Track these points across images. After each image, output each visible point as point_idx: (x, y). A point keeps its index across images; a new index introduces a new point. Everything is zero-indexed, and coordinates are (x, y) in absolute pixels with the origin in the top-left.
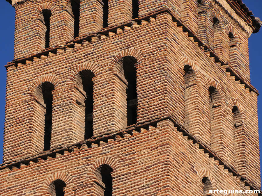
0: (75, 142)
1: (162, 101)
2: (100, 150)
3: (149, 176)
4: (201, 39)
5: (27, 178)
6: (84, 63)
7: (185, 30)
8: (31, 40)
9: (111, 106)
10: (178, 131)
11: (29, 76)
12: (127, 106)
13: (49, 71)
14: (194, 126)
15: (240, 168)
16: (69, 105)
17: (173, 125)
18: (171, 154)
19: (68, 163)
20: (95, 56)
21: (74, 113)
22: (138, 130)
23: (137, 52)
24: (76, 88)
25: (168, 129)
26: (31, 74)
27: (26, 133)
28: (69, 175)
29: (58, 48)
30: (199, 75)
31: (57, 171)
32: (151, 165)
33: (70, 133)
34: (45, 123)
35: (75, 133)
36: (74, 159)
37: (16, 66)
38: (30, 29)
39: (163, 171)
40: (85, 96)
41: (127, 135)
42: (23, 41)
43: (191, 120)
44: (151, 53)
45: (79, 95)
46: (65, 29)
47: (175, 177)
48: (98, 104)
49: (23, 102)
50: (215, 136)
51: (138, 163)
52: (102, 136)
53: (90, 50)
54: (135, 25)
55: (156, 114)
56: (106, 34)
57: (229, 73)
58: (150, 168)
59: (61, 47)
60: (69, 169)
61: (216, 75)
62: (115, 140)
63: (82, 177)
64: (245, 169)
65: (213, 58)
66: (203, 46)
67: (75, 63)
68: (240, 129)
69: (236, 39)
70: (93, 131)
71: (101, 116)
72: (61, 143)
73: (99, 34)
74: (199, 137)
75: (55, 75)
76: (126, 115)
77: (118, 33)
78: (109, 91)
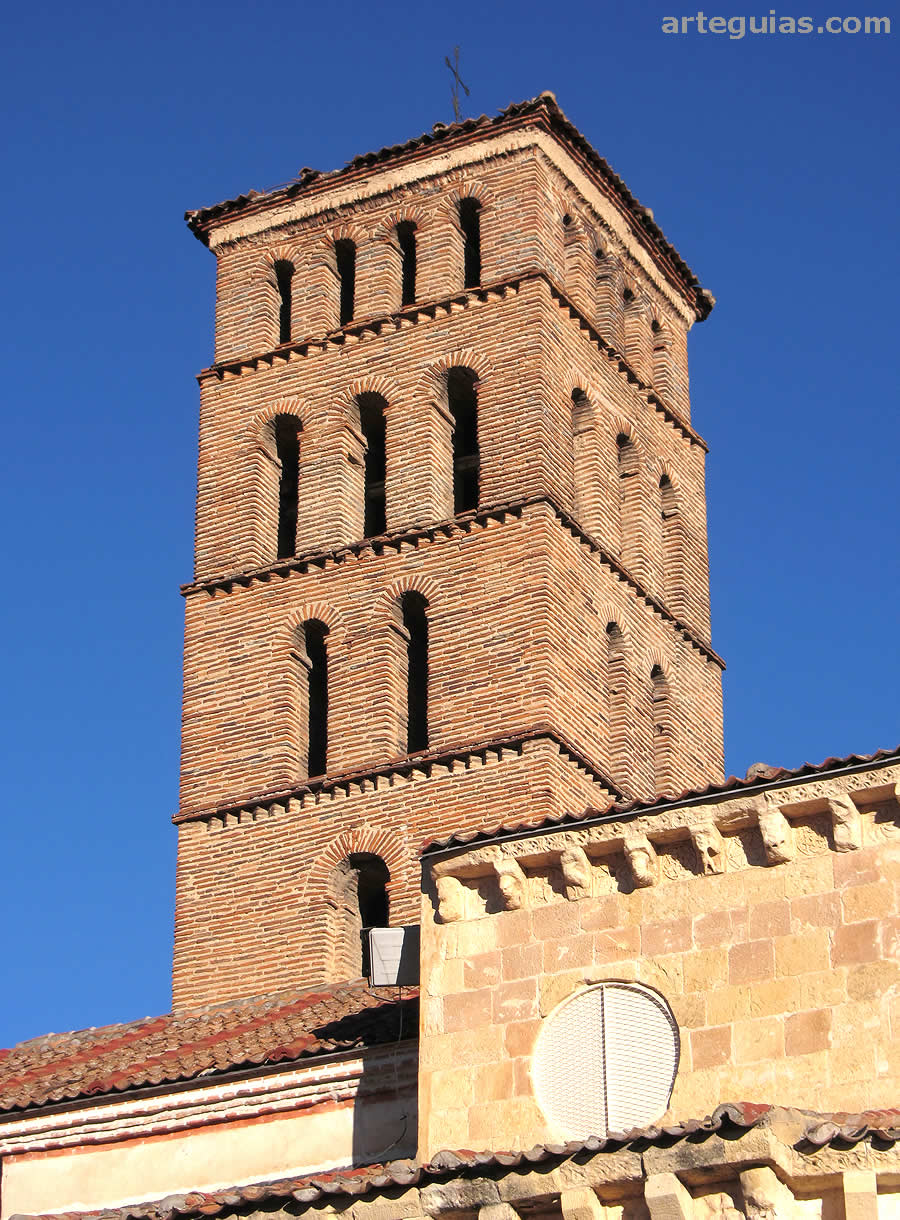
0: (347, 542)
1: (532, 463)
2: (402, 560)
3: (506, 619)
4: (603, 333)
5: (248, 614)
6: (366, 378)
7: (574, 314)
8: (250, 324)
9: (424, 470)
10: (562, 525)
11: (248, 400)
12: (454, 470)
13: (291, 391)
14: (589, 515)
15: (673, 603)
16: (334, 464)
17: (554, 513)
18: (550, 574)
19: (333, 586)
20: (390, 363)
21: (344, 482)
22: (482, 521)
23: (478, 360)
24: (348, 428)
25: (545, 523)
26: (252, 396)
27: (244, 519)
28: (337, 609)
29: (311, 344)
30: (599, 410)
31: (311, 601)
32: (510, 595)
33: (339, 523)
34: (281, 498)
35: (346, 523)
36: (345, 577)
37: (221, 377)
38: (249, 300)
39: (534, 608)
40: (364, 446)
41: (458, 532)
42: (235, 324)
43: (584, 503)
44: (508, 362)
45: (354, 445)
46: (324, 304)
47: (558, 621)
48: (397, 464)
49: (235, 454)
50: (628, 537)
51: (483, 591)
52: (405, 532)
53: (377, 349)
54: (474, 302)
55: (520, 490)
56: (413, 317)
57: (653, 406)
58: (507, 602)
59: (316, 342)
60: (337, 598)
61: (630, 410)
62: (432, 542)
63: (364, 615)
64: (682, 605)
65: (624, 375)
66: (607, 350)
67: (347, 376)
68: (673, 522)
69: (666, 334)
70: (385, 521)
71: (402, 490)
72: (318, 543)
73: (397, 317)
74: (600, 539)
75: (304, 399)
76: (453, 489)
77: (437, 316)
78: (418, 438)
